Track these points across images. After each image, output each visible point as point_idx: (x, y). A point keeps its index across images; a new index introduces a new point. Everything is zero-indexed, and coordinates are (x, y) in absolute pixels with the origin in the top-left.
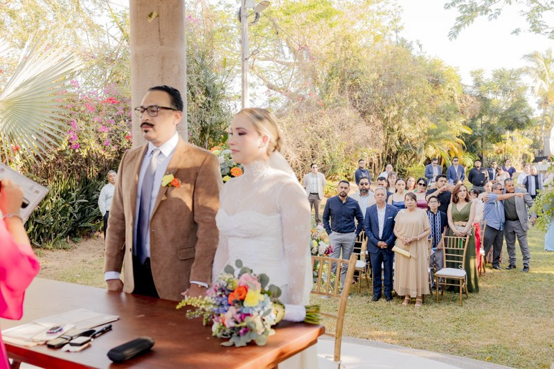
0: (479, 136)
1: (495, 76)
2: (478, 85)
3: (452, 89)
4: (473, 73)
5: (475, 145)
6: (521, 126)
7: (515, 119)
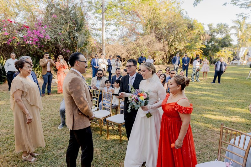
0: (209, 49)
1: (218, 26)
2: (210, 29)
3: (200, 31)
4: (209, 25)
5: (208, 53)
6: (227, 46)
7: (224, 43)
